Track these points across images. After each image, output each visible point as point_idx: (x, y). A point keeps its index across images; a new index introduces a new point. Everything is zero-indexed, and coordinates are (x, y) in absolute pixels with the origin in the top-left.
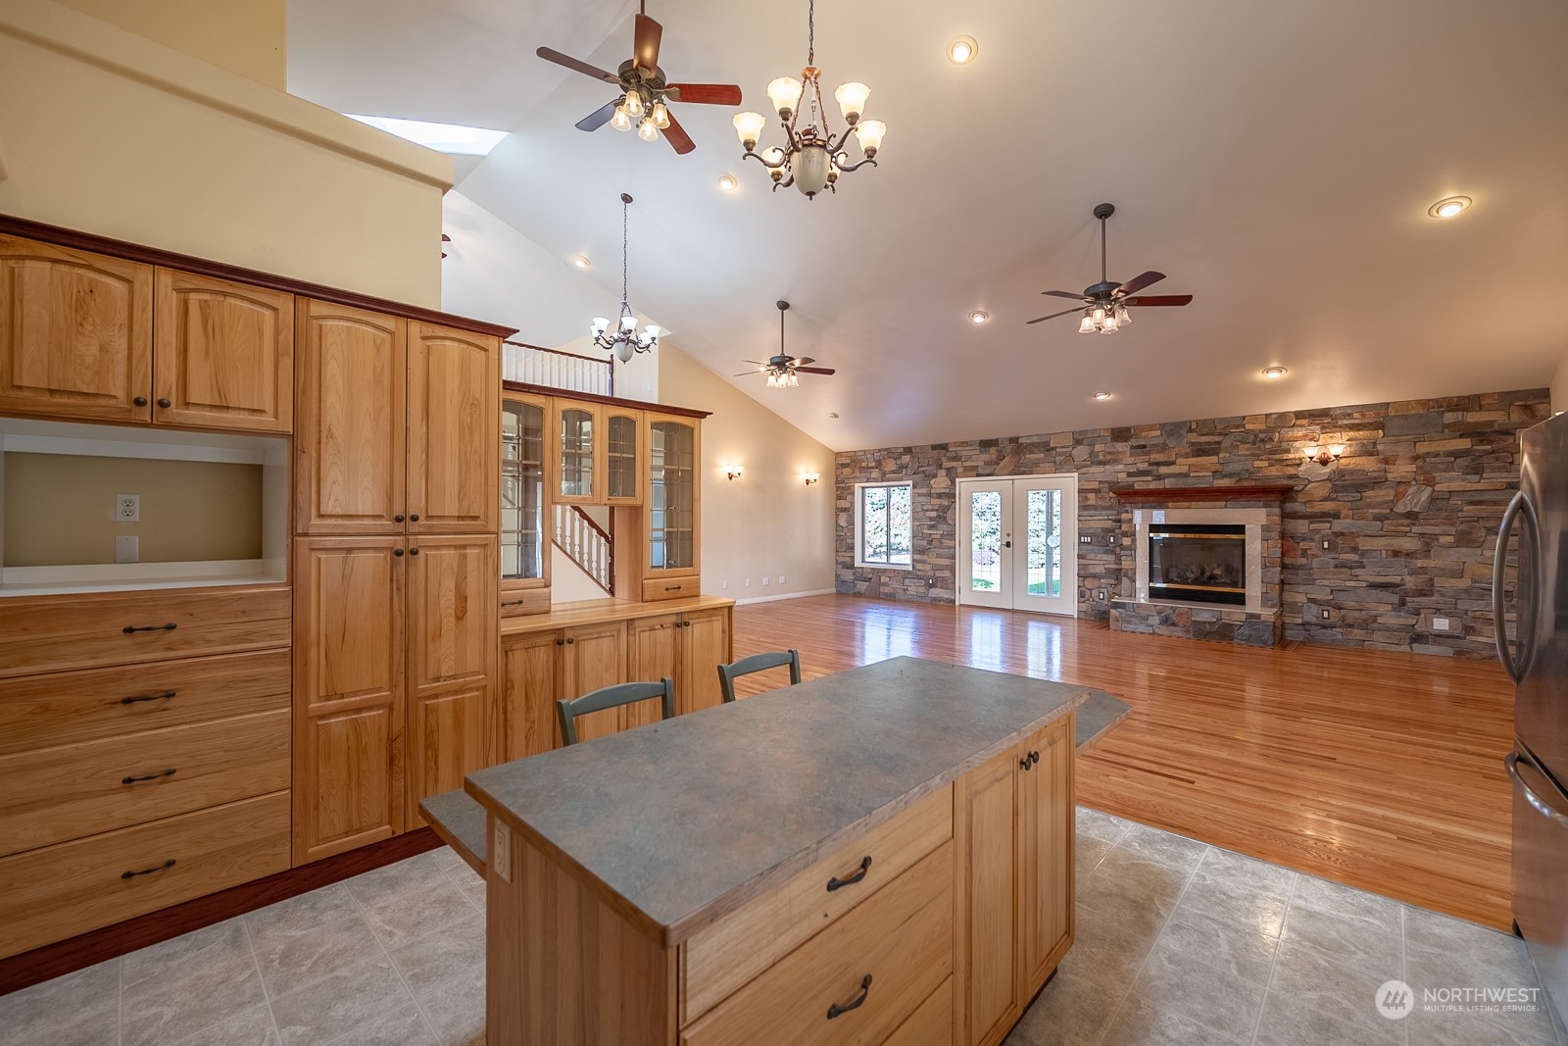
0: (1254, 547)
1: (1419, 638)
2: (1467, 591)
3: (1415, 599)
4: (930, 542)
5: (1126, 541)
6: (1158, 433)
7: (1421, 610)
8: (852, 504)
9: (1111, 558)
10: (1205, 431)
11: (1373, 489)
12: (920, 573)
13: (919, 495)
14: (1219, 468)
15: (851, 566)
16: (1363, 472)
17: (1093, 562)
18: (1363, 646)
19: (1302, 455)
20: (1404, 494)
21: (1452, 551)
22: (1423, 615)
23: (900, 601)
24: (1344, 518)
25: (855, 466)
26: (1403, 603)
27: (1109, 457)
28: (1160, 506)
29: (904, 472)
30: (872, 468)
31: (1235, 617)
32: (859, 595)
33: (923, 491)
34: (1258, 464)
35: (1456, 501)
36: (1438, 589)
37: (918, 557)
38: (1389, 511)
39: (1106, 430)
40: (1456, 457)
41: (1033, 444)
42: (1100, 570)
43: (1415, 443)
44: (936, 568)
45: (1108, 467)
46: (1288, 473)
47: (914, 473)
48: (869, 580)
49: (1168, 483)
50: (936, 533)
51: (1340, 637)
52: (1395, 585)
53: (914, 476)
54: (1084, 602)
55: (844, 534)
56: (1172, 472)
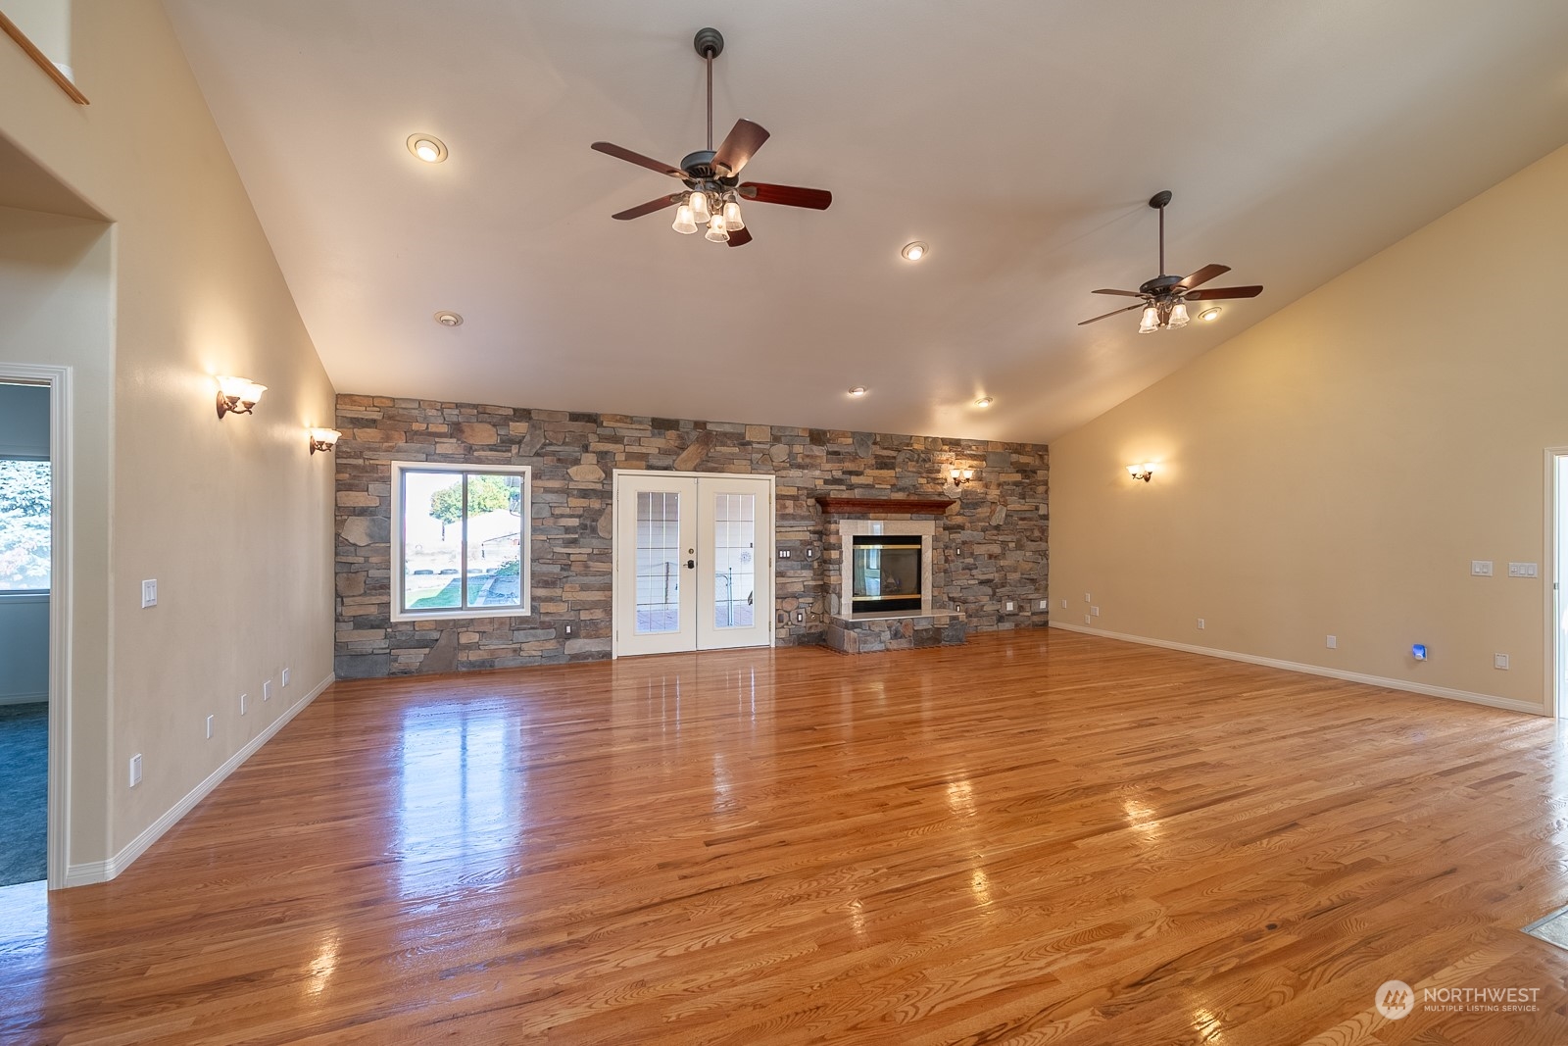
0: (928, 556)
1: (1000, 619)
2: (1019, 581)
3: (999, 590)
4: (566, 567)
5: (833, 555)
6: (850, 441)
7: (1002, 598)
8: (379, 501)
9: (810, 573)
10: (886, 445)
11: (980, 507)
12: (547, 619)
13: (547, 490)
14: (895, 482)
15: (383, 622)
16: (977, 493)
17: (793, 580)
19: (946, 476)
20: (995, 511)
21: (1014, 553)
22: (1002, 602)
23: (506, 672)
24: (968, 530)
25: (393, 427)
27: (808, 460)
28: (864, 517)
29: (513, 451)
30: (439, 435)
32: (406, 675)
33: (556, 484)
34: (921, 481)
35: (1015, 518)
36: (1008, 581)
37: (541, 592)
38: (987, 524)
39: (804, 429)
40: (1016, 486)
41: (725, 434)
42: (798, 588)
43: (1000, 474)
44: (578, 607)
45: (806, 471)
46: (939, 490)
47: (537, 454)
48: (422, 644)
49: (857, 494)
50: (577, 552)
52: (991, 581)
53: (535, 459)
54: (783, 627)
55: (361, 560)
56: (860, 482)
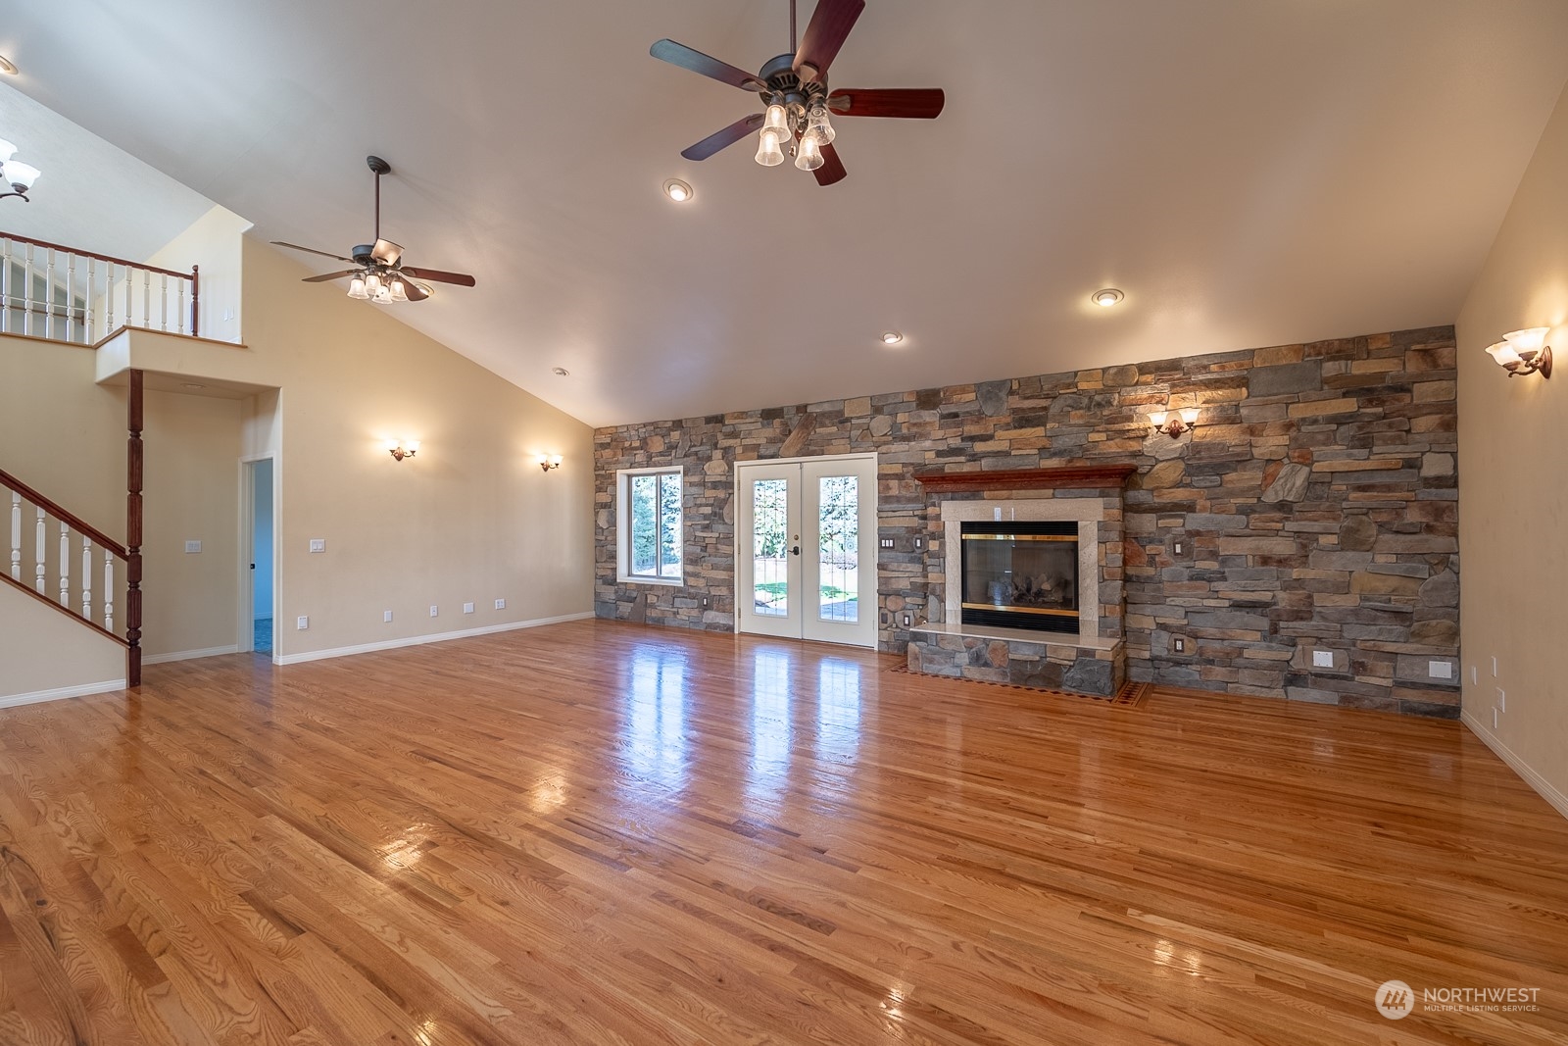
0: (1090, 553)
1: (1295, 679)
2: (1356, 612)
3: (1291, 624)
4: (705, 548)
5: (933, 546)
6: (972, 396)
7: (1298, 640)
8: (614, 497)
9: (917, 568)
10: (1028, 392)
11: (1235, 470)
12: (692, 590)
13: (692, 484)
14: (1045, 442)
15: (613, 582)
16: (1223, 447)
17: (896, 574)
18: (1226, 689)
19: (1148, 424)
20: (1275, 477)
21: (1335, 556)
22: (1300, 647)
23: (670, 629)
24: (1201, 511)
25: (617, 447)
26: (1275, 630)
27: (914, 430)
28: (974, 496)
29: (673, 454)
30: (636, 449)
31: (1063, 654)
32: (621, 621)
33: (695, 479)
34: (1094, 437)
35: (1339, 486)
36: (1318, 609)
37: (690, 568)
38: (1255, 501)
39: (911, 393)
40: (1339, 424)
41: (823, 414)
42: (904, 584)
43: (1287, 405)
44: (712, 583)
45: (913, 443)
46: (1131, 449)
47: (685, 456)
48: (632, 600)
49: (986, 465)
50: (711, 536)
51: (1197, 677)
52: (1265, 605)
53: (685, 459)
54: (885, 629)
55: (603, 538)
56: (989, 449)
